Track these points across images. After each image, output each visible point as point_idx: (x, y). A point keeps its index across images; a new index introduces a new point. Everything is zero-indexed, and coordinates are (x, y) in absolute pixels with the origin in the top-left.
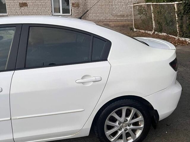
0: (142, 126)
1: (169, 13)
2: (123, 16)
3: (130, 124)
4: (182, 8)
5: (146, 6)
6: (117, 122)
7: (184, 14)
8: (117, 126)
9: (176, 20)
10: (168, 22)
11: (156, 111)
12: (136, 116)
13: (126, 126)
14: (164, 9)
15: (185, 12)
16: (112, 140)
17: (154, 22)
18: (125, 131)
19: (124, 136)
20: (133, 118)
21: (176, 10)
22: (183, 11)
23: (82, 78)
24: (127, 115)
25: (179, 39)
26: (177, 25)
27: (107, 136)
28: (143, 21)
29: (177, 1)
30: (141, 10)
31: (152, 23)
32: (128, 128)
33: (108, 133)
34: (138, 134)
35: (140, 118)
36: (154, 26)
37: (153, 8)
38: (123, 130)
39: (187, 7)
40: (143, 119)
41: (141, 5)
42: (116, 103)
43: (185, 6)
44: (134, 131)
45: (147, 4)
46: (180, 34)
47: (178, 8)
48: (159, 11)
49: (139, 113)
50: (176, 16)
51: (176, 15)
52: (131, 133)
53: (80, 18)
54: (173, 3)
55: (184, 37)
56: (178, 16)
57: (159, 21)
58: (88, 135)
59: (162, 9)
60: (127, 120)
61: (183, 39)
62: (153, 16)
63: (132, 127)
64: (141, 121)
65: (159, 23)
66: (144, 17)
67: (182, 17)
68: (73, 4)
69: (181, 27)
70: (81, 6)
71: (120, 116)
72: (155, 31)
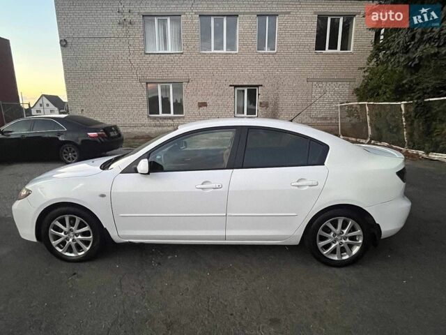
0: (360, 241)
1: (393, 116)
2: (325, 119)
3: (346, 238)
4: (412, 109)
5: (359, 107)
6: (332, 234)
7: (415, 117)
8: (331, 237)
9: (403, 125)
10: (391, 127)
11: (378, 225)
12: (353, 229)
13: (341, 239)
14: (385, 110)
15: (416, 115)
16: (325, 253)
17: (369, 127)
18: (340, 244)
19: (338, 250)
20: (350, 232)
21: (403, 112)
22: (413, 114)
23: (298, 182)
24: (344, 227)
25: (407, 151)
26: (405, 133)
27: (319, 248)
28: (354, 126)
29: (404, 101)
30: (351, 111)
31: (367, 129)
32: (343, 241)
33: (321, 244)
34: (356, 250)
35: (359, 231)
36: (370, 133)
37: (369, 109)
38: (337, 243)
39: (419, 108)
40: (361, 233)
41: (352, 105)
42: (331, 212)
43: (417, 107)
44: (351, 246)
45: (360, 103)
46: (409, 145)
47: (406, 110)
48: (377, 114)
49: (357, 226)
50: (404, 121)
51: (403, 119)
52: (347, 248)
53: (291, 121)
54: (399, 103)
55: (415, 149)
56: (406, 119)
57: (377, 126)
58: (298, 243)
59: (383, 111)
60: (343, 232)
61: (415, 152)
62: (368, 119)
63: (348, 240)
64: (359, 236)
65: (378, 129)
66: (355, 121)
67: (413, 121)
68: (261, 103)
69: (411, 135)
70: (271, 106)
71: (336, 227)
72: (371, 139)
